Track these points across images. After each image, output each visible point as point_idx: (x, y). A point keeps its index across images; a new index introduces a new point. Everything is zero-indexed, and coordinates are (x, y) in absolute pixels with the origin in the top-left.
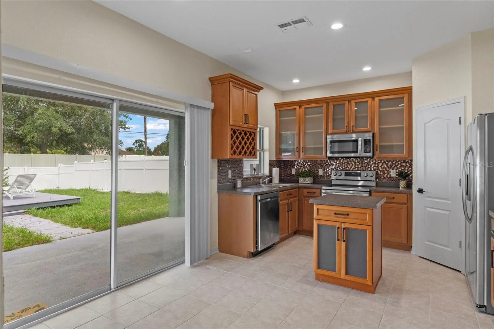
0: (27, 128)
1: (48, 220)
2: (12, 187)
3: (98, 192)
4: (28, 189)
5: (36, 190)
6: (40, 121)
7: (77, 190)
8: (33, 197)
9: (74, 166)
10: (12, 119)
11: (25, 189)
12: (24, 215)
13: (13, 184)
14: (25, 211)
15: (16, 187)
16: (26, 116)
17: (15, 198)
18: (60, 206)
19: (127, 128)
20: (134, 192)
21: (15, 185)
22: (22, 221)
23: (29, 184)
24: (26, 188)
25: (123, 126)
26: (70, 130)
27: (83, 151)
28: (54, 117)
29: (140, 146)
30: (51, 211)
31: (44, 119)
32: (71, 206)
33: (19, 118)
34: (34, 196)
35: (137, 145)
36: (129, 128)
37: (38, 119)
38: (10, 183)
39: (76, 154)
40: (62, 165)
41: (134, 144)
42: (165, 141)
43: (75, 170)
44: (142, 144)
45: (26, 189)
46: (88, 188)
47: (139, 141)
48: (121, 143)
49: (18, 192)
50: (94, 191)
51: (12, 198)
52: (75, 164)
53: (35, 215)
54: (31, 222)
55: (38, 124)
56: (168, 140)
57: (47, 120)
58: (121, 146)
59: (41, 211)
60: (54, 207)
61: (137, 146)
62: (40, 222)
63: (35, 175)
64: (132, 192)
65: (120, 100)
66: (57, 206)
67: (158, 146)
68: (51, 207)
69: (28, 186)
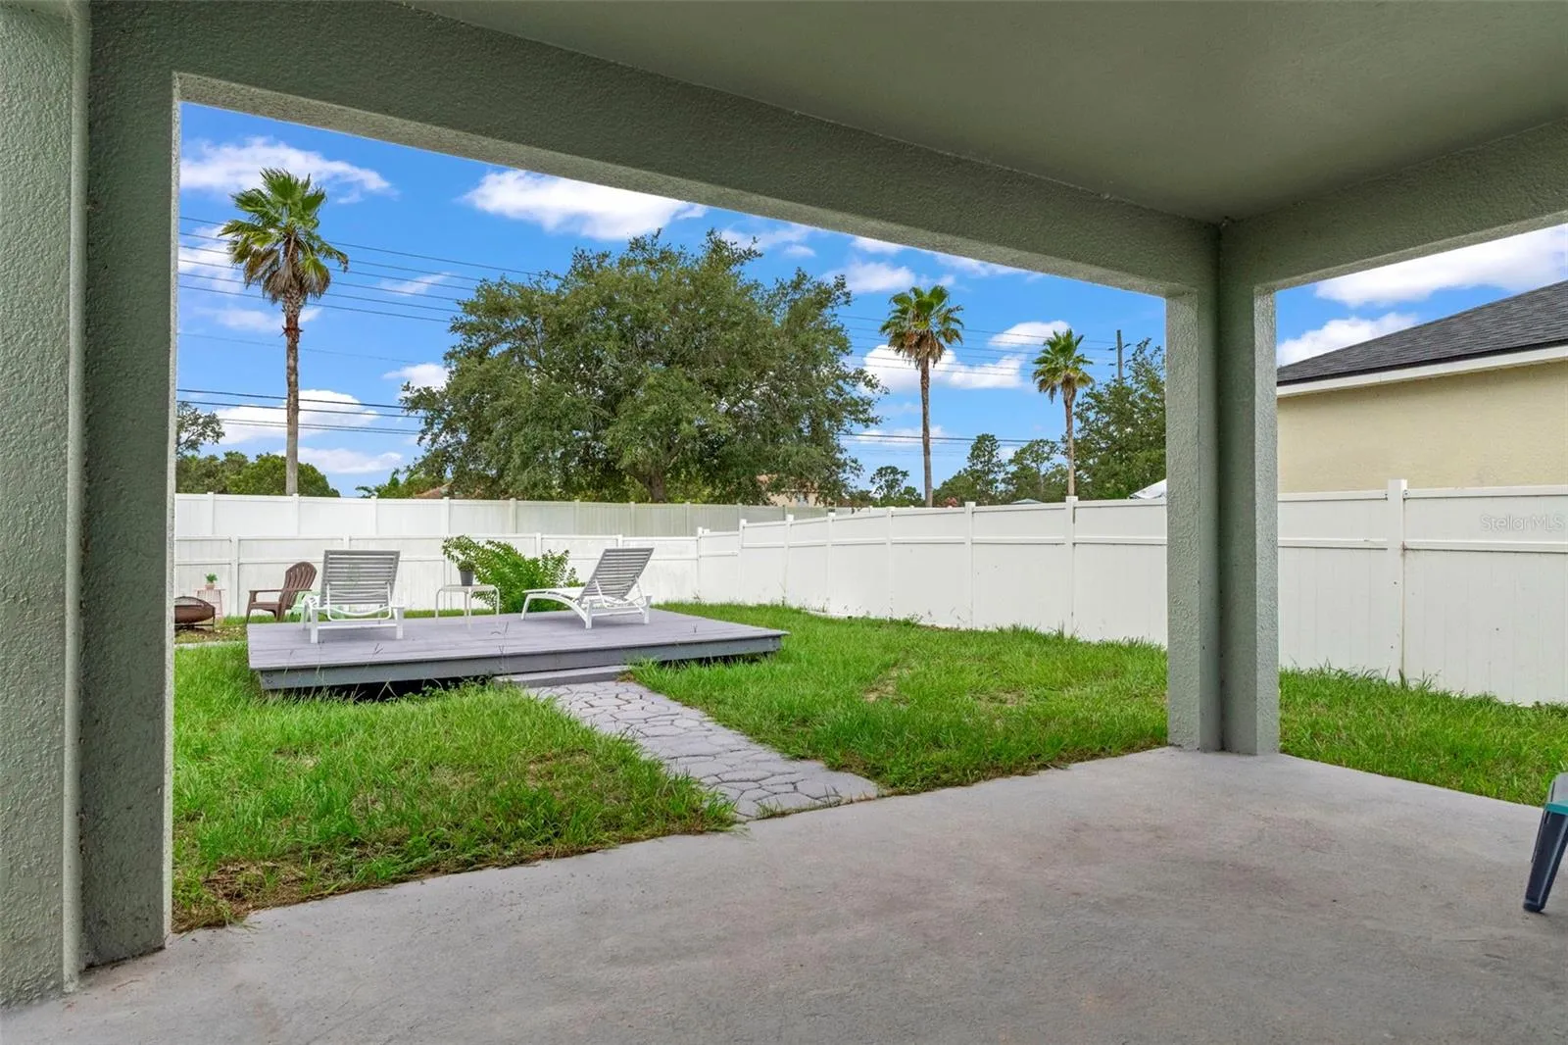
0: (620, 429)
1: (694, 710)
2: (589, 589)
3: (812, 618)
4: (630, 597)
5: (653, 601)
6: (653, 408)
7: (751, 609)
8: (644, 624)
9: (738, 535)
10: (588, 407)
11: (622, 597)
12: (623, 683)
13: (591, 582)
14: (626, 668)
15: (599, 588)
16: (618, 397)
17: (597, 623)
18: (726, 660)
19: (872, 422)
20: (930, 624)
21: (596, 581)
22: (619, 707)
23: (634, 582)
24: (625, 594)
25: (861, 416)
26: (726, 428)
27: (753, 495)
28: (683, 392)
29: (891, 486)
30: (700, 677)
31: (662, 401)
32: (757, 660)
33: (604, 404)
34: (646, 621)
35: (883, 483)
36: (880, 421)
37: (647, 403)
38: (584, 576)
39: (735, 503)
40: (707, 531)
41: (872, 481)
42: (965, 470)
43: (743, 548)
44: (898, 480)
45: (625, 597)
46: (781, 605)
47: (889, 471)
48: (855, 469)
49: (605, 605)
50: (798, 611)
51: (589, 624)
52: (741, 528)
53: (656, 689)
54: (645, 715)
55: (647, 416)
56: (974, 464)
57: (668, 404)
58: (856, 478)
59: (668, 674)
60: (708, 660)
61: (881, 487)
62: (673, 717)
63: (647, 550)
64: (922, 623)
66: (715, 659)
67: (945, 484)
68: (699, 661)
69: (630, 588)
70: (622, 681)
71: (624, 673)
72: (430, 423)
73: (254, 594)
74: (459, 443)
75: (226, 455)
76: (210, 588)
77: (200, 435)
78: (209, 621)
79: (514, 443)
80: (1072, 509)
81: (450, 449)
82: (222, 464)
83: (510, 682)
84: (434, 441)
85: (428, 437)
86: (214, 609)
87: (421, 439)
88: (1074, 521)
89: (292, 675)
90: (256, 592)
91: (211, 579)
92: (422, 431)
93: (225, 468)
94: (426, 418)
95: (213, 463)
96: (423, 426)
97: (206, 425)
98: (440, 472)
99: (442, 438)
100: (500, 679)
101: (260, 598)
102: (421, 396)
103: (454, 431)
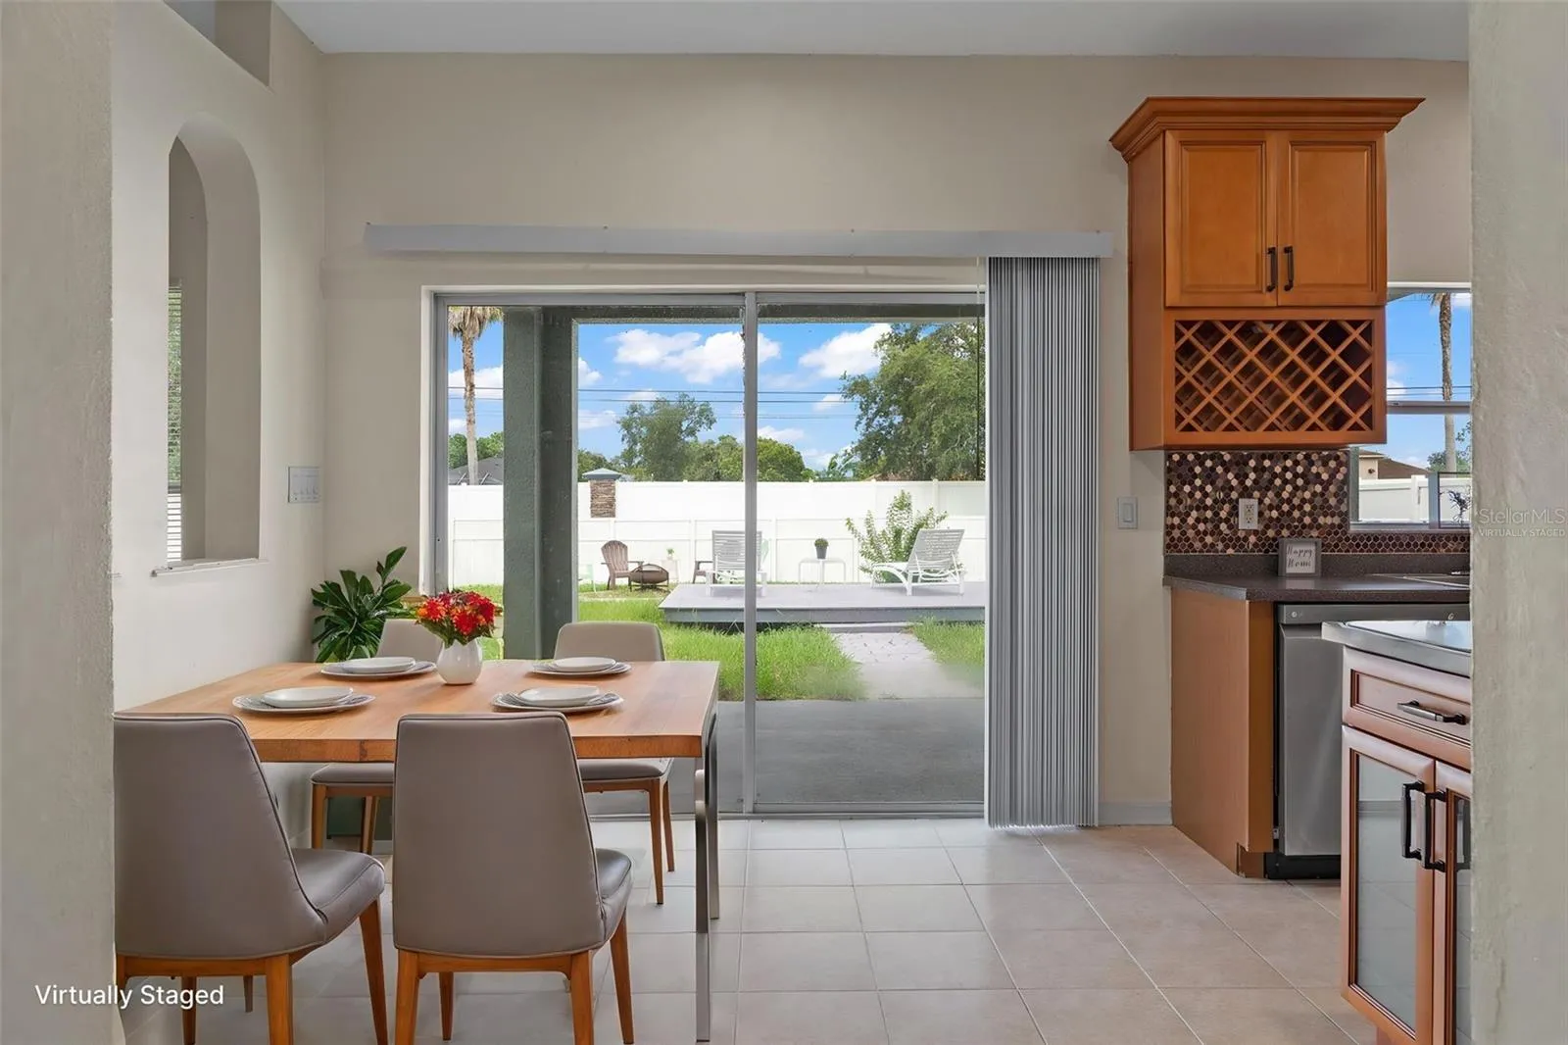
1: (930, 652)
2: (911, 564)
12: (904, 634)
13: (913, 558)
14: (910, 624)
15: (918, 563)
17: (917, 592)
21: (916, 556)
22: (883, 647)
23: (950, 557)
34: (962, 591)
51: (910, 592)
62: (910, 655)
65: (757, 293)
70: (906, 633)
71: (907, 628)
72: (865, 409)
73: (698, 563)
74: (891, 425)
75: (720, 439)
76: (670, 559)
77: (698, 422)
78: (665, 583)
79: (933, 426)
80: (1417, 489)
81: (883, 432)
82: (718, 448)
83: (822, 628)
84: (868, 425)
85: (864, 421)
86: (668, 574)
87: (858, 423)
88: (1419, 502)
89: (682, 613)
90: (699, 562)
91: (670, 551)
92: (859, 417)
93: (720, 451)
94: (862, 403)
95: (711, 446)
96: (860, 412)
97: (701, 412)
98: (875, 455)
99: (875, 422)
100: (818, 626)
101: (702, 567)
102: (856, 384)
103: (887, 414)
